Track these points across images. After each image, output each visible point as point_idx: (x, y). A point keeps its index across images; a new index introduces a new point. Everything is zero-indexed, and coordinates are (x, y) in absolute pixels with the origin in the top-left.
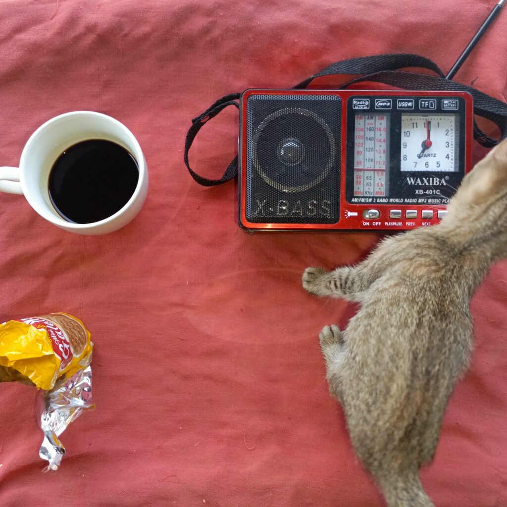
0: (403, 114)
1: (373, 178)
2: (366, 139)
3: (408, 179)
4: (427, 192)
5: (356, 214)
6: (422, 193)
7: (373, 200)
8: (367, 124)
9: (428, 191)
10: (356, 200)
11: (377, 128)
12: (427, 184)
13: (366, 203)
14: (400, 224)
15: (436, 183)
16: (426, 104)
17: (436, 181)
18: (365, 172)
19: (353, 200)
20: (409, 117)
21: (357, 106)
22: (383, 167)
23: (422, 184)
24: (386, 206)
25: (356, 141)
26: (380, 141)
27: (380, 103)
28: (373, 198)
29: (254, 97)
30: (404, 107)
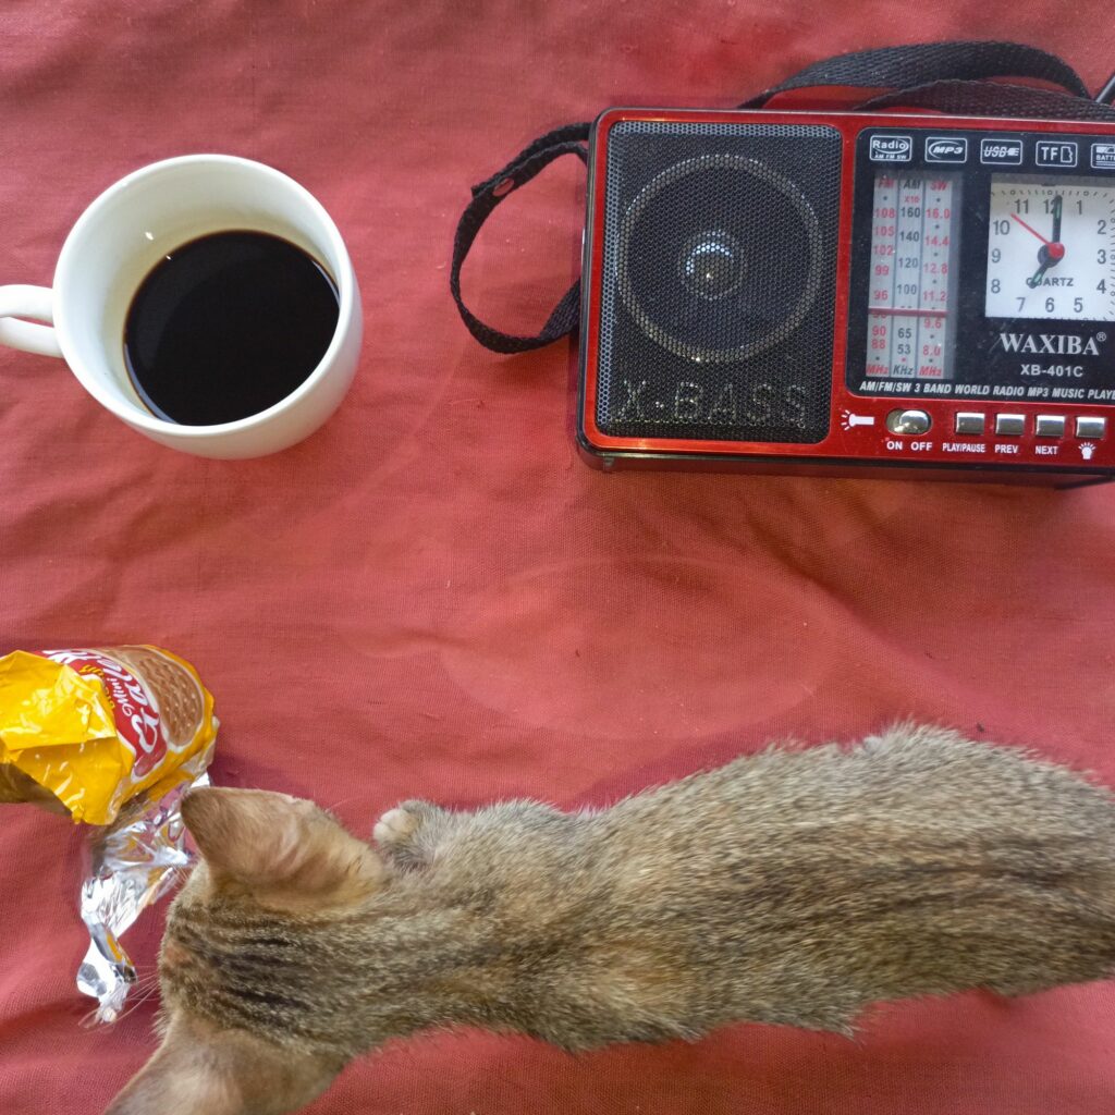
0: (994, 175)
1: (913, 332)
2: (900, 237)
3: (1003, 336)
4: (1051, 371)
5: (869, 421)
6: (1038, 373)
7: (914, 387)
8: (902, 199)
9: (1052, 368)
10: (871, 386)
11: (929, 211)
12: (1051, 351)
13: (895, 394)
14: (980, 448)
15: (1075, 349)
16: (1053, 154)
17: (1074, 345)
18: (897, 318)
19: (863, 387)
20: (1008, 187)
21: (880, 153)
22: (942, 307)
23: (1039, 349)
24: (945, 403)
25: (876, 241)
26: (935, 241)
27: (937, 148)
28: (914, 381)
29: (626, 127)
30: (998, 159)
